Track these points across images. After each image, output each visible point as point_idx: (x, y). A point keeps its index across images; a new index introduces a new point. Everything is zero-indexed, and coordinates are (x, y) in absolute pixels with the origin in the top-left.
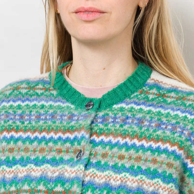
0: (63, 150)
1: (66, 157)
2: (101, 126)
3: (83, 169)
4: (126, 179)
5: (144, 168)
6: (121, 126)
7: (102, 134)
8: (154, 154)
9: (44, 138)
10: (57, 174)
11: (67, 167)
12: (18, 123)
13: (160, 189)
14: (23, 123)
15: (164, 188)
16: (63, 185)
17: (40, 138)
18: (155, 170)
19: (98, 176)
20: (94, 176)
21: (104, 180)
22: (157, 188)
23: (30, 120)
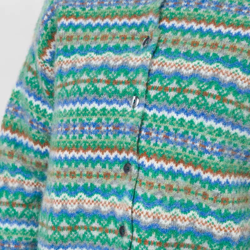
0: (128, 37)
1: (131, 44)
2: (172, 10)
3: (150, 56)
4: (200, 68)
5: (220, 55)
6: (196, 10)
7: (173, 19)
8: (233, 41)
9: (107, 24)
10: (120, 62)
11: (132, 55)
12: (79, 9)
13: (239, 79)
14: (84, 9)
15: (244, 79)
16: (126, 74)
17: (102, 25)
18: (234, 58)
19: (168, 64)
20: (163, 64)
21: (174, 68)
22: (235, 78)
23: (92, 7)
